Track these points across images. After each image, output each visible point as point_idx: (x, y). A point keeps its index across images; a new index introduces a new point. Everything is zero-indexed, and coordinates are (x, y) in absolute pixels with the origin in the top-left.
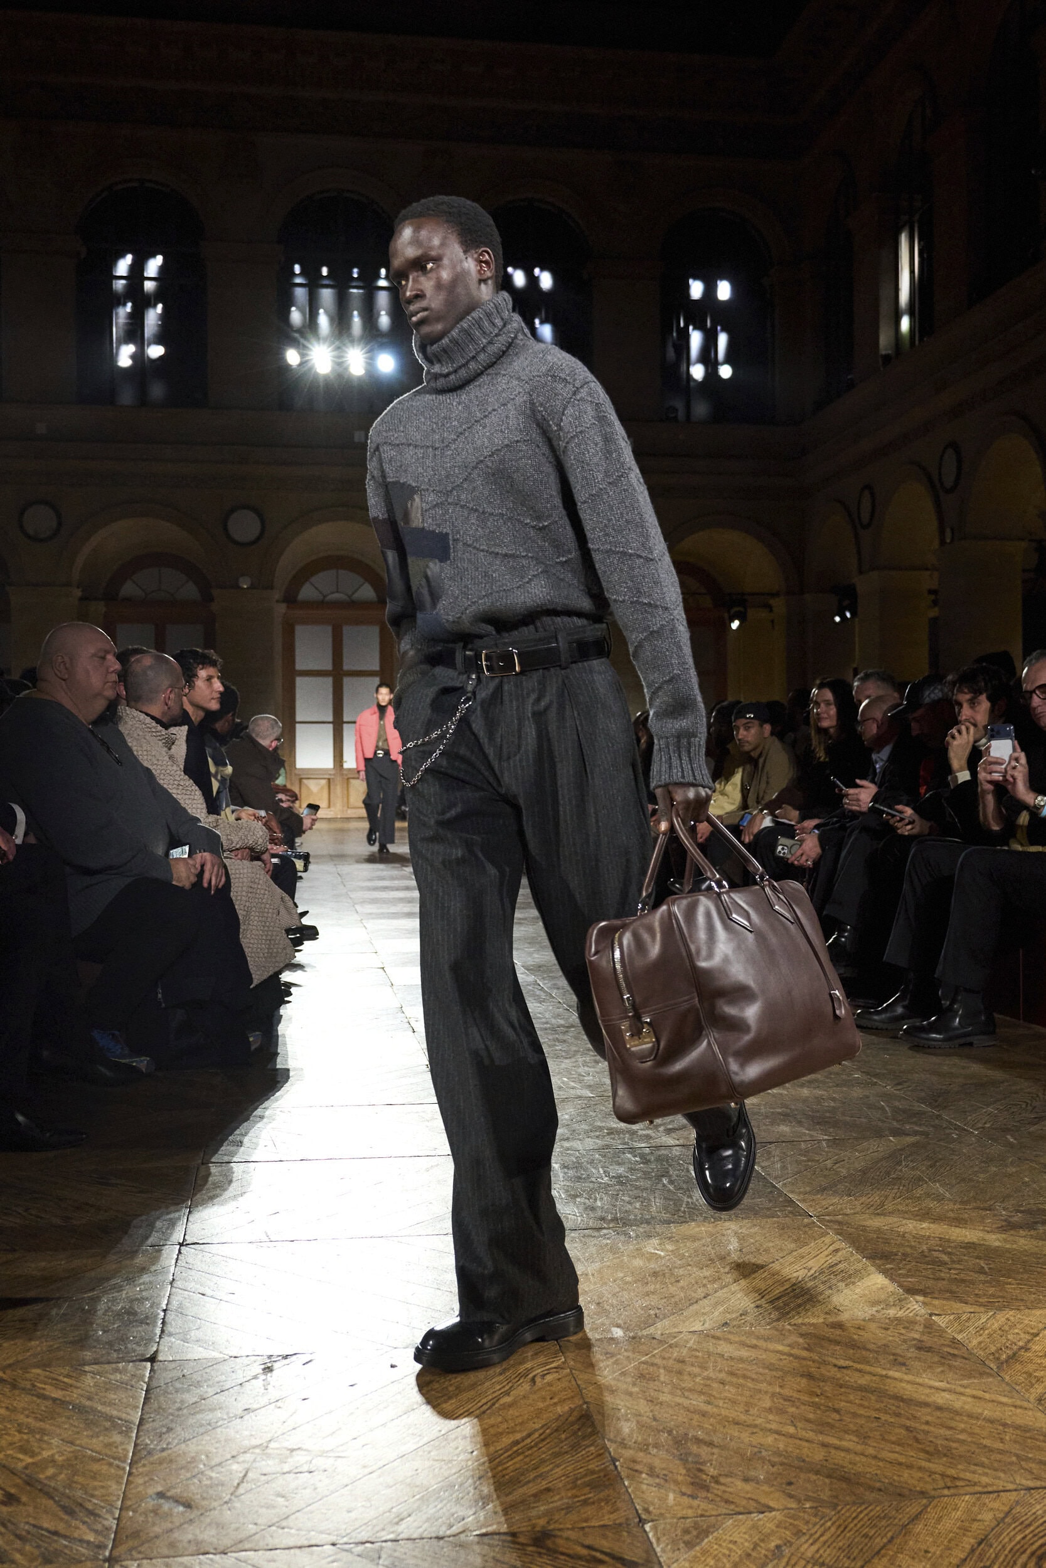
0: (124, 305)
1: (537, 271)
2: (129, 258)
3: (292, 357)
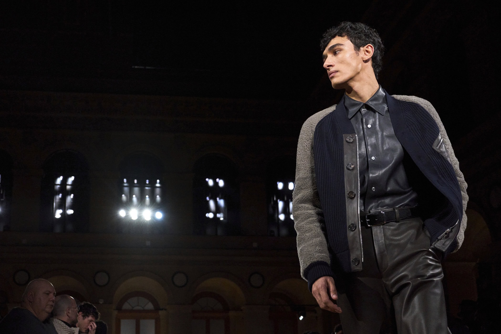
0: (59, 194)
1: (217, 180)
2: (61, 178)
3: (122, 213)
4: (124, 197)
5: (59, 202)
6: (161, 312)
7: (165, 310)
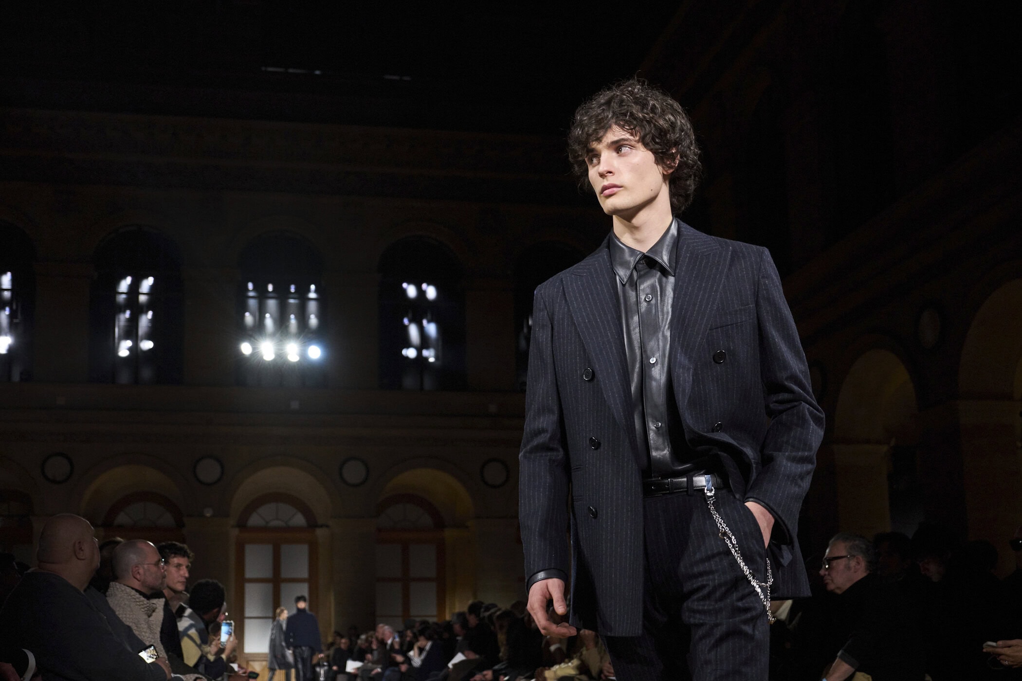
0: (124, 312)
1: (424, 286)
2: (129, 280)
3: (246, 348)
4: (249, 318)
5: (125, 326)
6: (319, 532)
7: (327, 526)
